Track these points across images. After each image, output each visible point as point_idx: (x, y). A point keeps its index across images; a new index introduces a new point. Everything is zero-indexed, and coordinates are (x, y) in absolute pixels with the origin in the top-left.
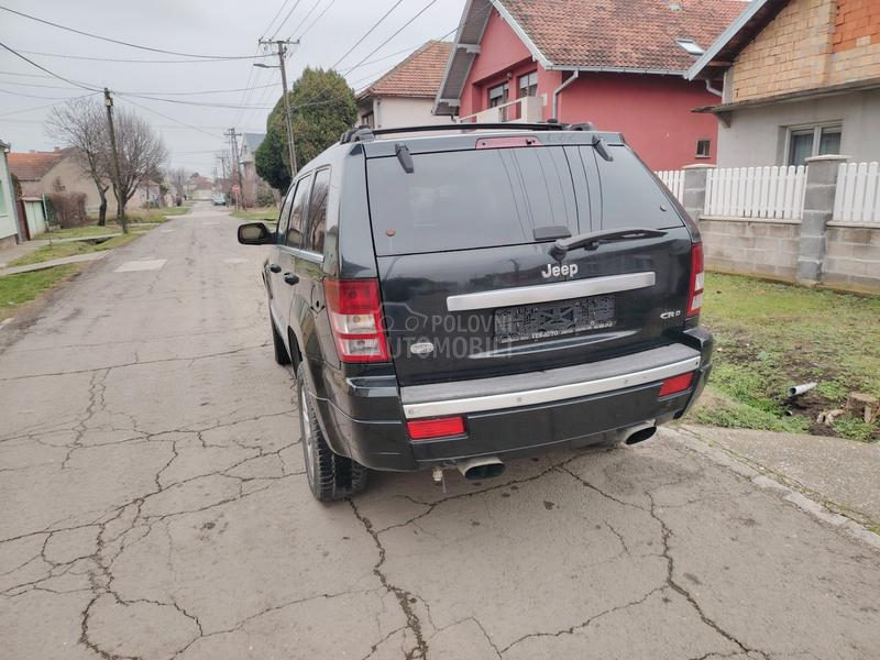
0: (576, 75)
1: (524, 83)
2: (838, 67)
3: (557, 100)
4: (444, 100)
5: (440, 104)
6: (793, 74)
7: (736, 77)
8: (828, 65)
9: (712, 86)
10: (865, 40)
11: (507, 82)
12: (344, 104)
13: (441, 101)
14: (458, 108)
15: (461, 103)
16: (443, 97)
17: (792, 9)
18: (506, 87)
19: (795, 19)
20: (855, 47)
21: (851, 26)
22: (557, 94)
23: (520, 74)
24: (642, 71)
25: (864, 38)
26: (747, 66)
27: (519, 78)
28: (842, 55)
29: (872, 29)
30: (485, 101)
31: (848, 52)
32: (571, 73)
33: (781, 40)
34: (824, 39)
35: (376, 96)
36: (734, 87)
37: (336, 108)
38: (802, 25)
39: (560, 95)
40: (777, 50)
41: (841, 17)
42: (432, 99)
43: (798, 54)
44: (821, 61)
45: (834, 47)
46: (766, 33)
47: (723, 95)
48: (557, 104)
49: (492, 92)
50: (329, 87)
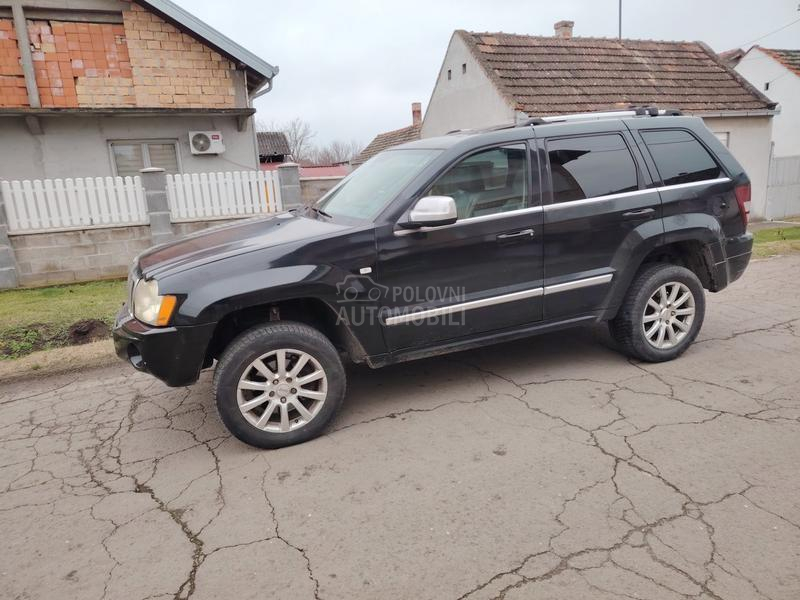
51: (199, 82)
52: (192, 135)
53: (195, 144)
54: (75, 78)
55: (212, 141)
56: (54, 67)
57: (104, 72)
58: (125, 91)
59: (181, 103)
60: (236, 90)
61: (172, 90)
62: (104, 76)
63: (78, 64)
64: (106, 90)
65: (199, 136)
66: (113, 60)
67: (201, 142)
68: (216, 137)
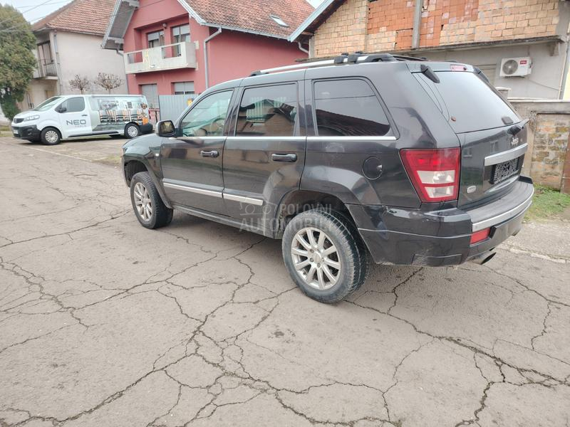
0: (220, 31)
1: (176, 32)
2: (371, 42)
3: (207, 46)
4: (111, 38)
5: (108, 41)
6: (348, 44)
7: (316, 43)
8: (366, 40)
9: (302, 47)
10: (383, 29)
11: (162, 30)
12: (24, 34)
13: (109, 38)
14: (122, 45)
15: (125, 41)
16: (110, 36)
17: (345, 6)
18: (162, 33)
19: (347, 13)
20: (379, 32)
21: (376, 20)
22: (207, 42)
23: (174, 25)
24: (257, 33)
25: (383, 28)
26: (322, 37)
27: (172, 28)
28: (373, 36)
29: (387, 23)
30: (144, 42)
31: (375, 35)
32: (216, 29)
33: (341, 24)
34: (364, 26)
35: (53, 30)
36: (315, 48)
37: (18, 36)
38: (351, 17)
39: (209, 43)
40: (339, 29)
41: (371, 15)
42: (101, 36)
43: (350, 33)
44: (363, 38)
45: (369, 31)
46: (332, 18)
47: (309, 53)
48: (207, 48)
49: (149, 36)
50: (9, 19)
51: (528, 17)
52: (504, 61)
53: (505, 68)
54: (442, 26)
55: (520, 66)
56: (432, 20)
57: (460, 18)
58: (470, 31)
59: (508, 35)
60: (561, 19)
61: (503, 26)
62: (460, 22)
63: (446, 16)
64: (458, 32)
65: (511, 62)
66: (469, 9)
67: (510, 67)
68: (524, 62)
